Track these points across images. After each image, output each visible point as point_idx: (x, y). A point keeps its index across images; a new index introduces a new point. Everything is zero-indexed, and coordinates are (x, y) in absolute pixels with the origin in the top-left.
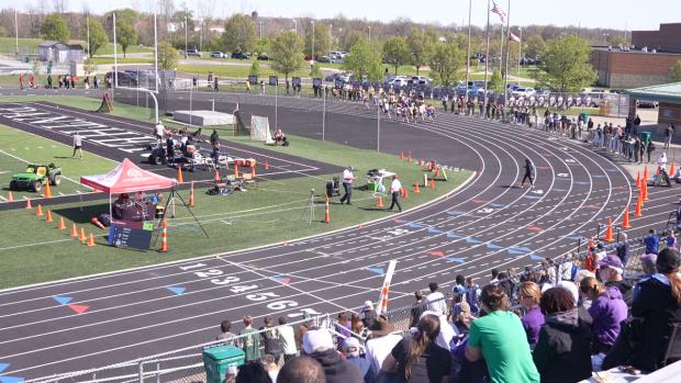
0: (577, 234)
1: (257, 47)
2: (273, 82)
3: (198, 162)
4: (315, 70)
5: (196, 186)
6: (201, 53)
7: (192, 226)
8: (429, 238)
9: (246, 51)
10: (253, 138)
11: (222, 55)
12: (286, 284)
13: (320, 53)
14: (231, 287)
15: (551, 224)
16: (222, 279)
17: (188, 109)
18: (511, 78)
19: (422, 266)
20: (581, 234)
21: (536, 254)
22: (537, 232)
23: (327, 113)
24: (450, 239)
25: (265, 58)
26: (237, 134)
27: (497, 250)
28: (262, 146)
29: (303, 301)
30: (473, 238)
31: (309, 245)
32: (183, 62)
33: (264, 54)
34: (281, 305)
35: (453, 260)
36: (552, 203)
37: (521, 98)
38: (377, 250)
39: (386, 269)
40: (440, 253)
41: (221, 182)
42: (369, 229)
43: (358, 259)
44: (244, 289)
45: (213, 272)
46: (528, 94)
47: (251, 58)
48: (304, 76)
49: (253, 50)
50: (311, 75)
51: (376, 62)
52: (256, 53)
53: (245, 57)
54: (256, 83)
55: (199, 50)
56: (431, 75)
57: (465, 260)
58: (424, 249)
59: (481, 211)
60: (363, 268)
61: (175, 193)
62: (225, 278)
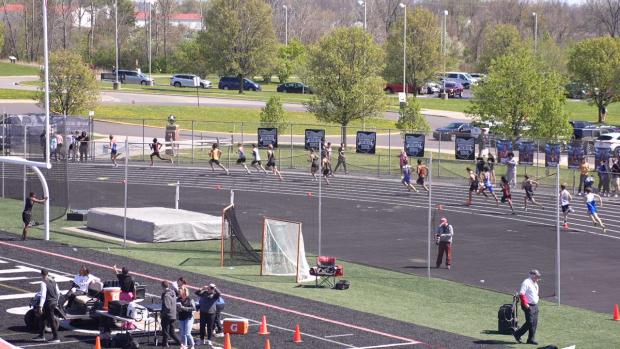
1: (275, 61)
2: (314, 141)
3: (140, 327)
4: (408, 115)
6: (149, 77)
9: (252, 72)
10: (268, 270)
11: (197, 81)
13: (419, 76)
17: (121, 205)
25: (295, 89)
26: (226, 263)
28: (288, 289)
32: (109, 97)
33: (293, 79)
47: (264, 87)
48: (383, 130)
49: (266, 70)
50: (399, 126)
51: (550, 95)
52: (275, 78)
53: (250, 87)
54: (276, 145)
55: (145, 71)
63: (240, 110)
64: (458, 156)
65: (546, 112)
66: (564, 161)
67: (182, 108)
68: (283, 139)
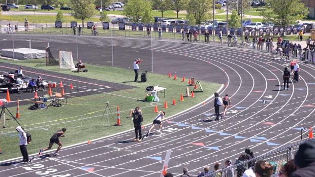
0: (299, 126)
3: (21, 87)
5: (21, 103)
6: (18, 6)
8: (193, 133)
9: (52, 3)
10: (61, 67)
11: (34, 7)
12: (91, 171)
13: (106, 4)
15: (280, 120)
16: (44, 171)
17: (11, 47)
19: (189, 153)
20: (303, 126)
21: (271, 141)
22: (270, 126)
23: (114, 47)
24: (208, 134)
25: (66, 9)
26: (47, 65)
27: (242, 140)
28: (68, 73)
30: (224, 132)
31: (106, 142)
32: (5, 13)
33: (65, 6)
35: (211, 148)
36: (280, 104)
37: (253, 30)
38: (156, 144)
39: (163, 156)
40: (201, 144)
41: (40, 99)
43: (142, 151)
45: (36, 166)
46: (258, 27)
47: (56, 9)
48: (96, 21)
49: (57, 3)
50: (101, 20)
51: (147, 9)
52: (59, 5)
53: (51, 8)
54: (61, 27)
55: (16, 4)
56: (187, 17)
57: (220, 148)
58: (189, 142)
59: (229, 112)
60: (146, 157)
61: (5, 109)
62: (46, 170)
63: (48, 16)
64: (120, 29)
65: (146, 15)
66: (152, 29)
67: (29, 16)
68: (63, 25)
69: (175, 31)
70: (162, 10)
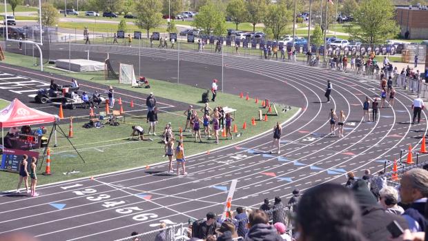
0: (383, 158)
1: (123, 7)
2: (137, 36)
3: (76, 102)
4: (171, 27)
5: (74, 121)
6: (78, 13)
7: (71, 153)
8: (264, 161)
9: (115, 11)
10: (121, 81)
11: (95, 14)
12: (147, 199)
13: (175, 13)
14: (103, 203)
15: (363, 150)
16: (96, 196)
17: (68, 58)
18: (330, 33)
19: (258, 184)
20: (387, 158)
22: (350, 156)
23: (180, 61)
24: (281, 163)
25: (130, 17)
26: (106, 79)
27: (318, 171)
28: (129, 88)
29: (163, 213)
30: (299, 161)
32: (63, 19)
33: (130, 13)
34: (144, 217)
35: (283, 179)
36: (363, 133)
37: (338, 49)
38: (222, 172)
39: (228, 186)
40: (272, 174)
41: (95, 117)
42: (216, 155)
43: (206, 179)
44: (114, 204)
45: (88, 190)
46: (343, 45)
47: (119, 16)
48: (162, 32)
49: (120, 10)
51: (220, 20)
52: (123, 13)
53: (114, 16)
54: (123, 37)
55: (76, 10)
56: (265, 30)
57: (293, 180)
58: (259, 171)
59: (305, 140)
60: (210, 186)
61: (57, 126)
62: (98, 195)
63: (111, 24)
64: (189, 41)
65: (219, 26)
67: (90, 23)
68: (126, 35)
69: (250, 46)
70: (237, 21)
